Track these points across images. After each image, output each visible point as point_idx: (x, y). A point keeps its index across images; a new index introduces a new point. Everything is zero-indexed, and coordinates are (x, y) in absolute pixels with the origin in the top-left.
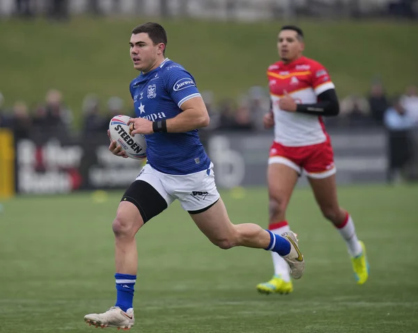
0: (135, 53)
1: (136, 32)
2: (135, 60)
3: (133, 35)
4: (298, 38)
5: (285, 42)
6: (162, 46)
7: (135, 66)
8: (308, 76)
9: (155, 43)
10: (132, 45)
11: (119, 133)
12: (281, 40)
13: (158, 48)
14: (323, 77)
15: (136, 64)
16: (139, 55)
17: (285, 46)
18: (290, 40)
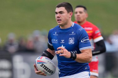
0: (58, 17)
1: (59, 7)
2: (58, 20)
3: (57, 8)
4: (85, 11)
5: (78, 14)
6: (71, 14)
7: (58, 23)
8: (92, 33)
9: (68, 12)
10: (57, 13)
11: (43, 68)
12: (76, 13)
13: (69, 14)
14: (98, 34)
15: (59, 22)
16: (60, 18)
17: (78, 16)
18: (81, 12)
